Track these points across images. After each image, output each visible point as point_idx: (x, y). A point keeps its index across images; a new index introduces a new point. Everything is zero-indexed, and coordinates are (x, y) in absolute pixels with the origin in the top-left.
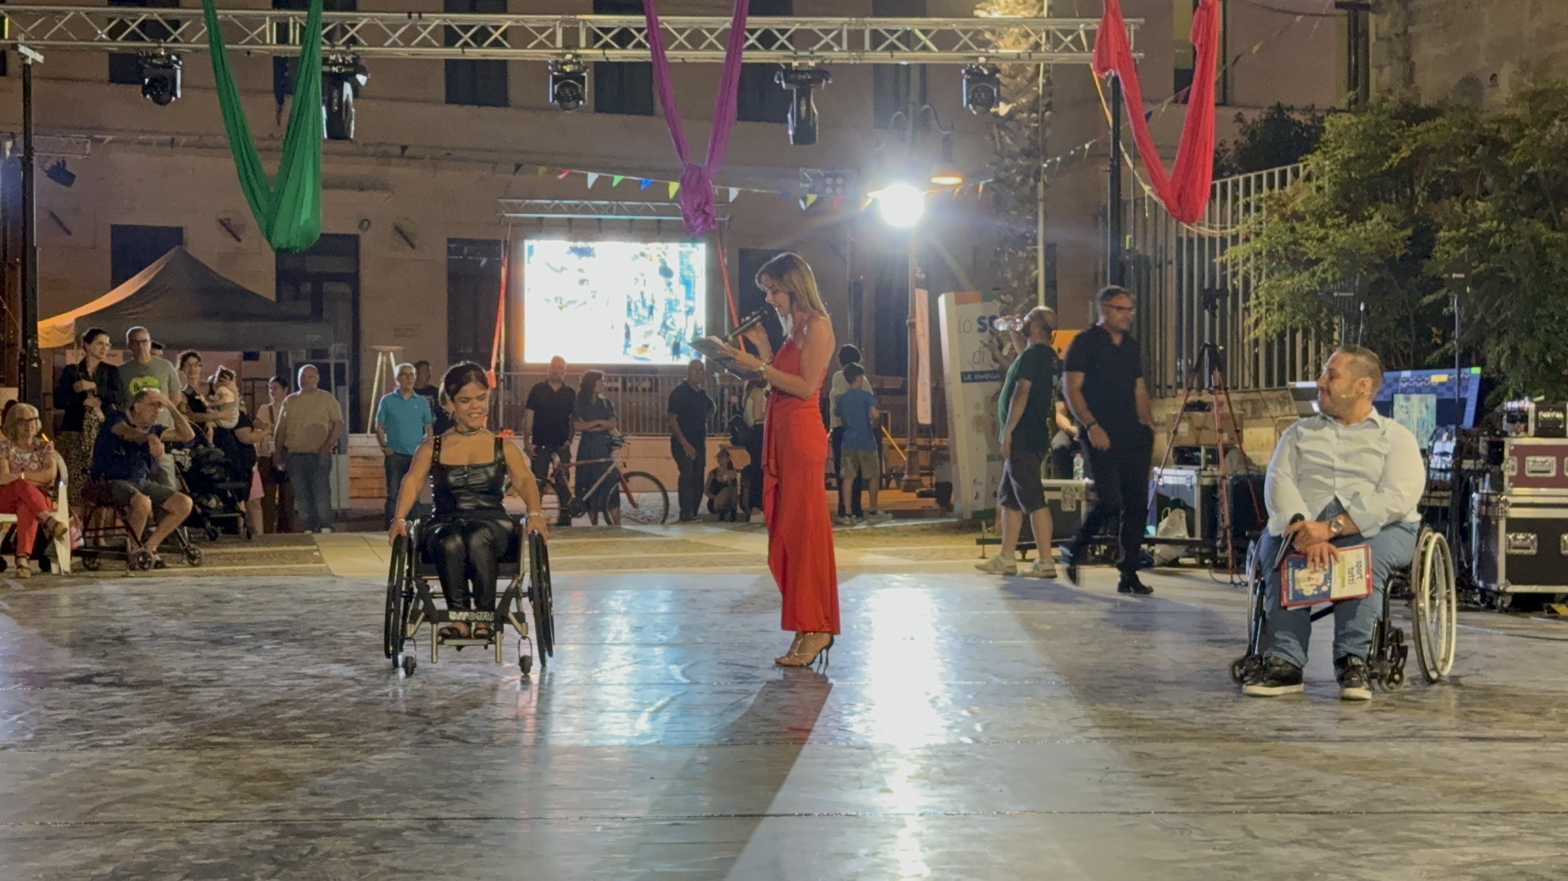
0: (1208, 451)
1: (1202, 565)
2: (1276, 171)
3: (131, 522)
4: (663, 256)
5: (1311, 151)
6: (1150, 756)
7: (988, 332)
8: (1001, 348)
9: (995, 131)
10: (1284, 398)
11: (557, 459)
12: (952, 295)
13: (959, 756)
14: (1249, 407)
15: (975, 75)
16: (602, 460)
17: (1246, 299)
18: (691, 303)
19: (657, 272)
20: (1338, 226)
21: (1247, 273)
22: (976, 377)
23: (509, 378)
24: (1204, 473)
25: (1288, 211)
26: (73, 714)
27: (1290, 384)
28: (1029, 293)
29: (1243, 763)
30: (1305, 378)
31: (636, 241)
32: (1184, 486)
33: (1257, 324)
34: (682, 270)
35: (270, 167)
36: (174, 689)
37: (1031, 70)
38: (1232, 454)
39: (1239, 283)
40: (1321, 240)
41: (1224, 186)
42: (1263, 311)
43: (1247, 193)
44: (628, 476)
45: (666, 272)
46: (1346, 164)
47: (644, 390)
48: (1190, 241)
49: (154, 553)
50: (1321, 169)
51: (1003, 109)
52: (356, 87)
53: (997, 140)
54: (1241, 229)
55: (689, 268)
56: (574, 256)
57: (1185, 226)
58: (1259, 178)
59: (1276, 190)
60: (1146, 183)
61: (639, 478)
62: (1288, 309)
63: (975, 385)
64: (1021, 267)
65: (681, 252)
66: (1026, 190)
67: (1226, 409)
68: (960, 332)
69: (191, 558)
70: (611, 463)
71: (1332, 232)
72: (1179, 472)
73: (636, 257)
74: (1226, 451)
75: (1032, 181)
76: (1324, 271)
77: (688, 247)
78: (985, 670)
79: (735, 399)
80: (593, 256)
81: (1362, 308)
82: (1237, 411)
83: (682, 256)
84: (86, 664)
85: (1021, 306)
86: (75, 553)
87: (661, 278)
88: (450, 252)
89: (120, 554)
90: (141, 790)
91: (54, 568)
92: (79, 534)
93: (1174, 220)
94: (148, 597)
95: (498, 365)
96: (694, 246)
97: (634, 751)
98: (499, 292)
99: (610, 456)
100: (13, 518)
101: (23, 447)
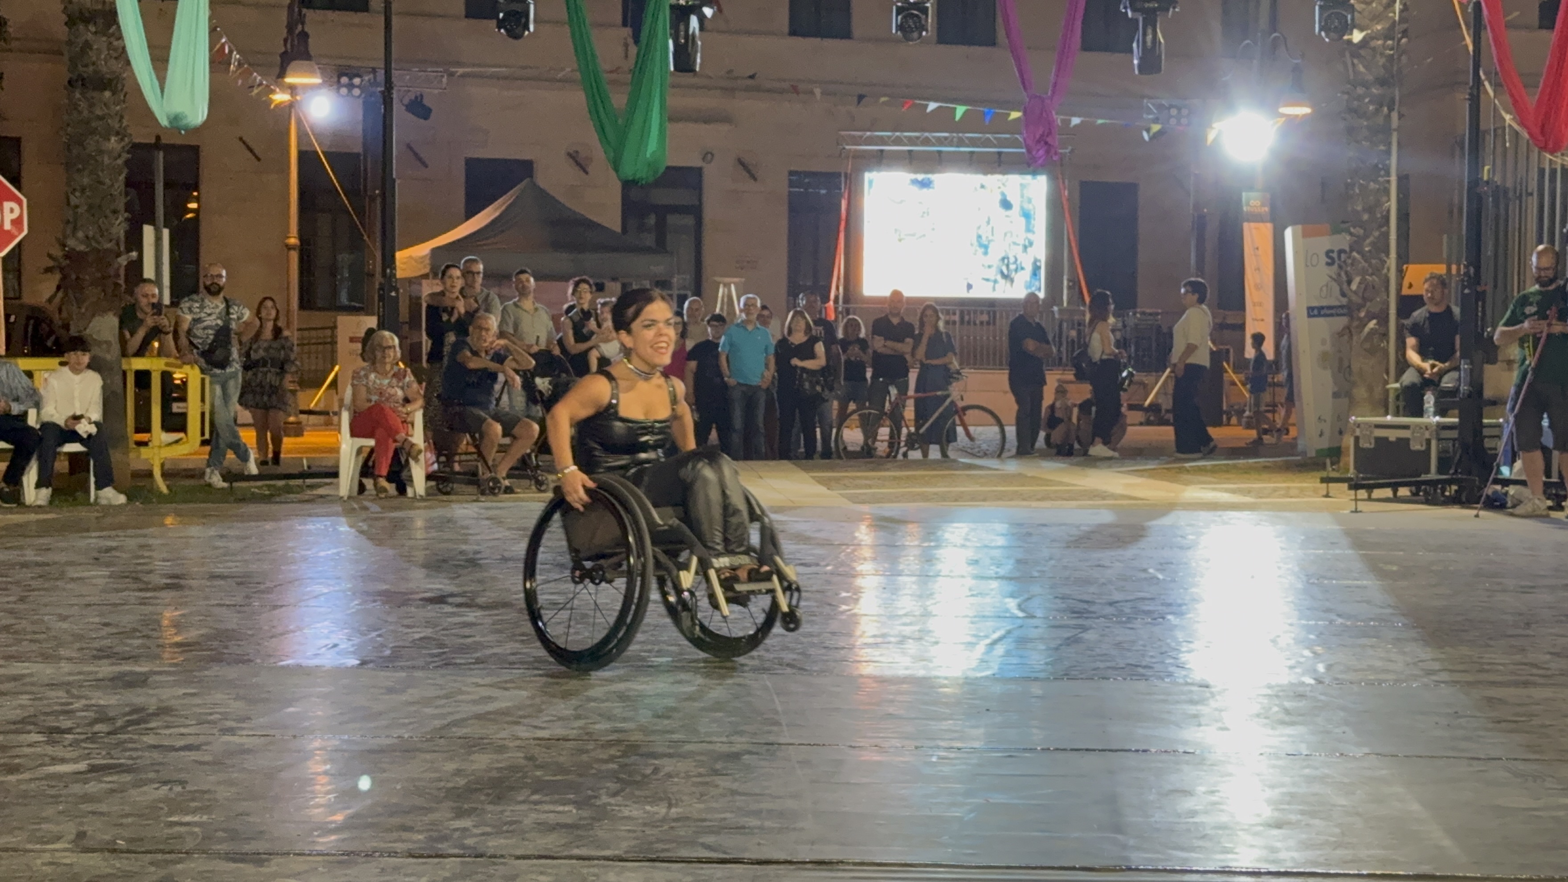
3: (482, 449)
4: (1003, 189)
6: (1501, 701)
7: (1336, 266)
8: (1349, 282)
9: (1348, 57)
11: (893, 391)
12: (1299, 228)
13: (1301, 696)
15: (1329, 2)
16: (939, 393)
18: (1030, 236)
19: (998, 204)
22: (1322, 312)
26: (428, 632)
28: (1381, 226)
31: (977, 172)
34: (1022, 202)
35: (618, 100)
44: (964, 409)
45: (1006, 204)
47: (982, 323)
48: (1553, 172)
49: (504, 479)
51: (1357, 36)
52: (702, 19)
53: (1350, 68)
55: (1030, 201)
56: (915, 189)
57: (1548, 156)
60: (1508, 112)
61: (977, 411)
63: (1321, 320)
64: (1372, 199)
65: (1021, 185)
66: (1380, 120)
68: (1306, 266)
69: (539, 483)
70: (948, 396)
73: (976, 189)
75: (1385, 109)
77: (1028, 178)
78: (1328, 610)
79: (1073, 333)
80: (933, 188)
83: (1023, 186)
84: (440, 584)
85: (1371, 239)
86: (429, 477)
87: (1002, 211)
88: (791, 184)
89: (472, 478)
90: (491, 707)
91: (410, 492)
92: (434, 458)
93: (1536, 150)
94: (498, 521)
95: (837, 298)
96: (1034, 179)
97: (970, 683)
98: (839, 225)
99: (947, 390)
100: (371, 442)
101: (384, 374)
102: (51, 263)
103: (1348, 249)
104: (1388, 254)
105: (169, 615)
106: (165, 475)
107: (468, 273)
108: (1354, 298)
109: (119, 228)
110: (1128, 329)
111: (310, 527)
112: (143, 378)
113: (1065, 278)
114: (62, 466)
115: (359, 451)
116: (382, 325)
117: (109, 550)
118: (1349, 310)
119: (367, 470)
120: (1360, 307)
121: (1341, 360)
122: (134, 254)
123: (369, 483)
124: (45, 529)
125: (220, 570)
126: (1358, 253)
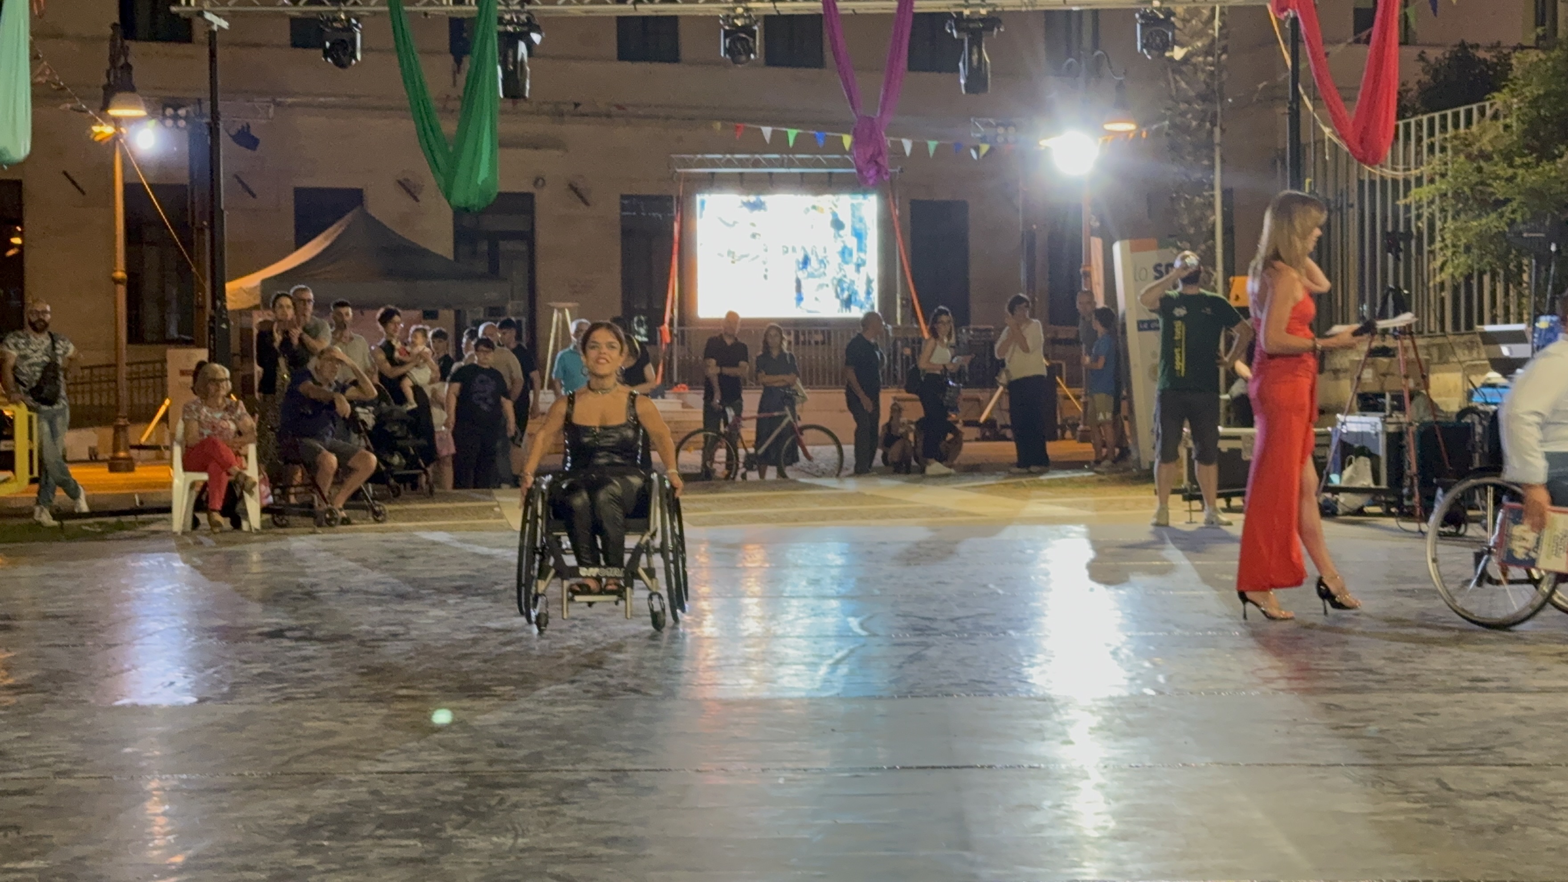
0: (1393, 398)
1: (1388, 514)
2: (1462, 110)
3: (317, 480)
4: (834, 209)
5: (1499, 89)
6: (1339, 707)
9: (1170, 75)
10: (1472, 342)
11: (730, 413)
12: (1127, 242)
13: (1142, 708)
14: (1435, 352)
15: (1150, 20)
16: (776, 414)
17: (1432, 241)
18: (862, 255)
19: (829, 223)
20: (1527, 166)
21: (1432, 215)
23: (682, 333)
24: (1389, 420)
25: (1475, 150)
26: (266, 667)
27: (1478, 328)
28: (1205, 241)
29: (1436, 714)
30: (1494, 321)
31: (807, 193)
32: (1369, 434)
33: (1442, 268)
34: (853, 222)
35: (448, 127)
36: (362, 643)
37: (1206, 12)
38: (1418, 400)
39: (1423, 225)
40: (1510, 179)
41: (1407, 126)
42: (1449, 253)
43: (1431, 134)
45: (838, 225)
46: (1535, 103)
47: (817, 343)
48: (1372, 183)
49: (341, 510)
50: (1509, 107)
51: (1178, 53)
52: (530, 45)
53: (1173, 85)
54: (1425, 169)
55: (861, 220)
56: (746, 210)
57: (1367, 168)
58: (1444, 118)
59: (1462, 130)
60: (1326, 125)
61: (814, 432)
62: (1475, 251)
64: (1198, 213)
65: (853, 205)
66: (1202, 135)
67: (1412, 355)
68: (1136, 280)
69: (376, 514)
70: (784, 417)
71: (1521, 171)
72: (1363, 419)
73: (807, 210)
74: (1412, 398)
75: (1208, 125)
76: (1513, 212)
77: (859, 199)
78: (1166, 621)
79: (908, 351)
80: (765, 209)
81: (1553, 248)
82: (1423, 356)
83: (854, 208)
84: (277, 619)
86: (265, 510)
87: (832, 231)
88: (623, 208)
89: (308, 511)
90: (333, 741)
91: (245, 525)
92: (268, 490)
93: (1356, 161)
94: (338, 554)
95: (671, 320)
96: (865, 198)
97: (813, 702)
98: (672, 248)
99: (784, 409)
100: (205, 477)
101: (214, 407)
104: (1214, 266)
107: (298, 302)
110: (962, 346)
111: (143, 564)
113: (898, 296)
115: (193, 485)
116: (213, 358)
119: (200, 504)
123: (202, 517)
125: (51, 609)
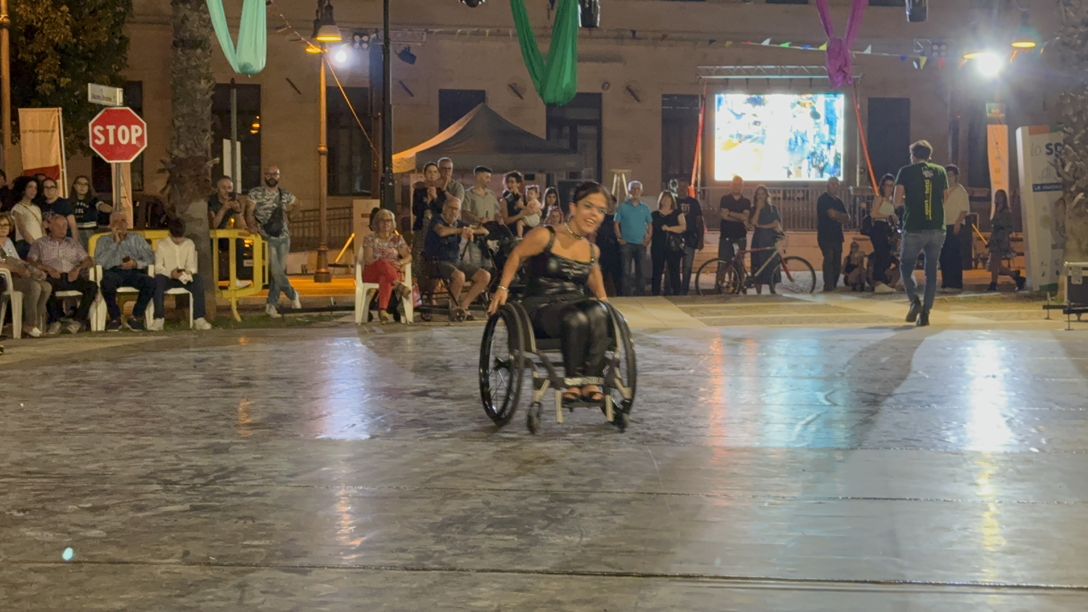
3: (452, 290)
4: (813, 104)
7: (1053, 155)
8: (1063, 166)
9: (1062, 7)
12: (1027, 128)
13: (1029, 461)
16: (768, 248)
18: (833, 137)
19: (809, 115)
22: (1044, 187)
23: (704, 191)
26: (416, 416)
28: (1085, 127)
31: (794, 92)
34: (826, 113)
35: (543, 47)
44: (786, 259)
45: (815, 115)
47: (798, 199)
49: (467, 310)
53: (1063, 14)
55: (832, 112)
56: (750, 105)
61: (795, 261)
63: (1043, 193)
64: (1079, 107)
65: (826, 101)
68: (1032, 155)
70: (774, 250)
73: (793, 106)
77: (831, 97)
78: (1048, 400)
79: (864, 205)
80: (764, 104)
83: (827, 104)
84: (424, 383)
85: (1080, 135)
86: (416, 309)
87: (811, 120)
88: (664, 103)
90: (460, 467)
91: (403, 320)
92: (419, 297)
94: (462, 340)
95: (696, 182)
96: (835, 96)
97: (791, 451)
98: (698, 131)
99: (774, 245)
101: (385, 239)
102: (162, 166)
103: (1062, 142)
105: (244, 404)
106: (240, 309)
107: (442, 169)
108: (1066, 177)
109: (207, 141)
111: (336, 344)
112: (224, 243)
113: (858, 166)
114: (170, 303)
115: (369, 291)
116: (383, 206)
117: (202, 360)
118: (1063, 186)
119: (373, 305)
120: (1072, 184)
121: (1057, 223)
122: (217, 159)
123: (375, 314)
124: (160, 347)
125: (276, 373)
126: (1070, 145)
